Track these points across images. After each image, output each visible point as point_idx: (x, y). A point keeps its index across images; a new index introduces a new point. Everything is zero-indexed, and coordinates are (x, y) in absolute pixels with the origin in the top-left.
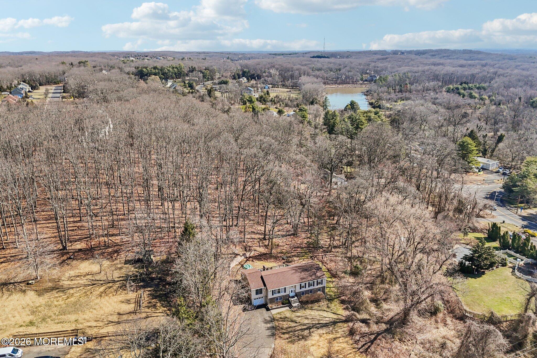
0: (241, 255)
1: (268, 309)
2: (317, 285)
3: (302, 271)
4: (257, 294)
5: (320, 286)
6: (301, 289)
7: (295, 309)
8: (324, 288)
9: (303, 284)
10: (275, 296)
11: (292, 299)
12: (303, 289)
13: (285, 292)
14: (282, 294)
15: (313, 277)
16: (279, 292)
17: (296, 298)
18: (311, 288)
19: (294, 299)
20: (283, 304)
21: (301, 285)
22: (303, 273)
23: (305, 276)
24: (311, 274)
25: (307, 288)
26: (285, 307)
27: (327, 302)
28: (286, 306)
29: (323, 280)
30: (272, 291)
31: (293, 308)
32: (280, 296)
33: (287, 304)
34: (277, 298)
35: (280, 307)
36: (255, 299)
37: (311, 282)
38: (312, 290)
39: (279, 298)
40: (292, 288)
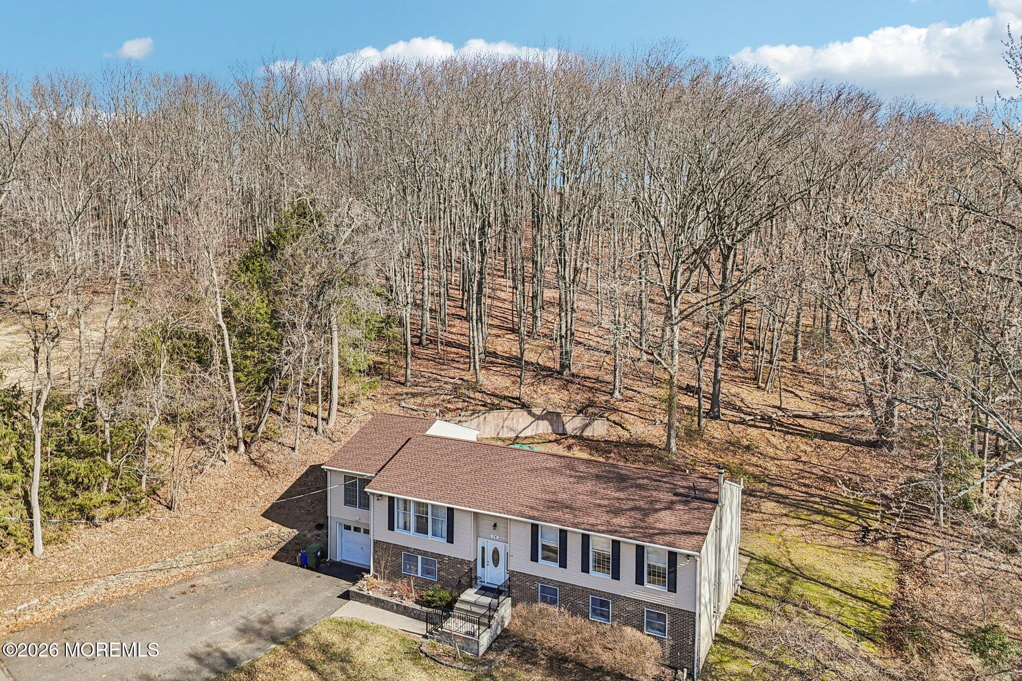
2: (640, 581)
3: (598, 477)
4: (348, 501)
5: (655, 595)
6: (534, 558)
7: (437, 649)
8: (685, 621)
10: (401, 538)
11: (474, 598)
12: (547, 570)
13: (450, 540)
14: (434, 544)
15: (621, 521)
16: (422, 526)
18: (600, 582)
19: (486, 600)
21: (535, 528)
22: (589, 485)
23: (582, 500)
24: (629, 505)
25: (572, 575)
26: (417, 616)
29: (681, 564)
30: (386, 503)
31: (439, 641)
32: (425, 553)
33: (435, 607)
34: (411, 555)
35: (397, 605)
36: (348, 528)
37: (601, 543)
38: (601, 596)
39: (420, 557)
40: (498, 538)
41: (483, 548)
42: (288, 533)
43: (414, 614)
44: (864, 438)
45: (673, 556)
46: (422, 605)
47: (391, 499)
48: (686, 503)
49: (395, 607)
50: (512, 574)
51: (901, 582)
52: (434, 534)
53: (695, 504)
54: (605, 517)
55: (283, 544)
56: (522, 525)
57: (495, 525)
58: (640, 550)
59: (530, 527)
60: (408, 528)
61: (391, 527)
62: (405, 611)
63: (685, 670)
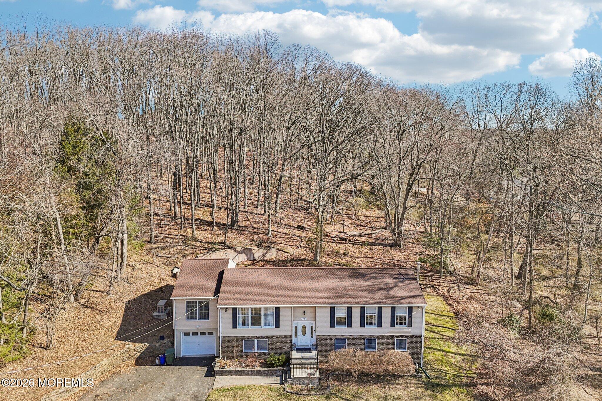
0: (239, 249)
1: (211, 373)
2: (392, 325)
3: (350, 276)
4: (191, 317)
5: (401, 330)
6: (332, 326)
7: (297, 387)
8: (416, 340)
9: (341, 312)
10: (242, 331)
11: (299, 355)
12: (341, 331)
13: (277, 325)
14: (267, 330)
15: (377, 296)
16: (256, 321)
17: (314, 353)
18: (371, 330)
19: (306, 355)
20: (265, 364)
21: (332, 309)
23: (351, 290)
24: (376, 288)
25: (356, 330)
26: (267, 375)
27: (421, 390)
28: (272, 375)
29: (415, 312)
30: (230, 312)
31: (291, 384)
32: (260, 337)
33: (277, 366)
34: (248, 340)
35: (251, 371)
36: (187, 334)
37: (371, 310)
38: (371, 338)
39: (256, 341)
40: (306, 319)
41: (296, 327)
42: (141, 347)
43: (264, 374)
44: (386, 242)
45: (410, 309)
46: (268, 367)
47: (235, 309)
48: (403, 282)
49: (250, 372)
50: (318, 337)
51: (449, 305)
52: (265, 325)
53: (407, 282)
54: (369, 296)
55: (139, 354)
56: (324, 309)
57: (304, 312)
58: (393, 309)
59: (329, 309)
60: (246, 324)
61: (235, 326)
62: (258, 374)
63: (417, 364)
